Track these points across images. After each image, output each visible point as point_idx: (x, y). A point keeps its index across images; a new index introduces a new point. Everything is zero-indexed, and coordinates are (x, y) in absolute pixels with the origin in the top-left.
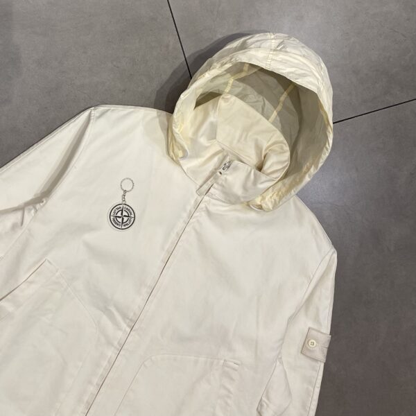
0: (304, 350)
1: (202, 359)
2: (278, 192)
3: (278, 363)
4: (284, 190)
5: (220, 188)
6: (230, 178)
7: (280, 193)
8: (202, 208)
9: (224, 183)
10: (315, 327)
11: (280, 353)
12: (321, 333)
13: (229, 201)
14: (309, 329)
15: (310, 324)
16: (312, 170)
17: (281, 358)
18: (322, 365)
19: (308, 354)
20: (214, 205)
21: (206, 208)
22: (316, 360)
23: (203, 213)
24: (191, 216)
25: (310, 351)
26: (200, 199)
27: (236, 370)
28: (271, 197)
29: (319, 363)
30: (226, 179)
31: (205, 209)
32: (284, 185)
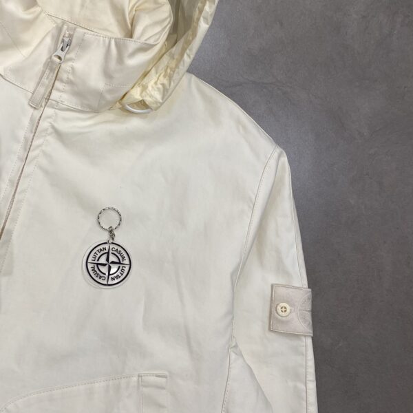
0: (273, 323)
1: (99, 386)
2: (166, 71)
3: (233, 356)
4: (173, 64)
5: (67, 88)
6: (79, 65)
7: (169, 71)
8: (47, 130)
9: (71, 77)
10: (281, 281)
11: (232, 337)
12: (294, 287)
13: (89, 106)
14: (272, 286)
15: (273, 279)
16: (207, 8)
17: (236, 346)
18: (309, 341)
19: (281, 329)
20: (65, 119)
21: (53, 127)
22: (296, 336)
23: (50, 138)
24: (28, 147)
25: (282, 322)
26: (37, 114)
27: (162, 388)
28: (156, 83)
29: (303, 338)
30: (73, 68)
31: (50, 130)
32: (172, 57)
